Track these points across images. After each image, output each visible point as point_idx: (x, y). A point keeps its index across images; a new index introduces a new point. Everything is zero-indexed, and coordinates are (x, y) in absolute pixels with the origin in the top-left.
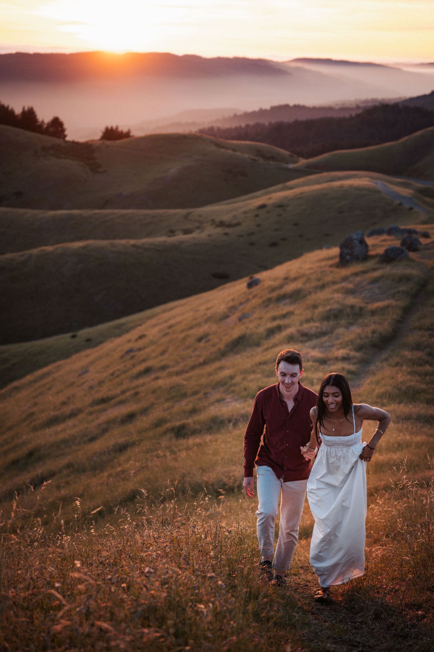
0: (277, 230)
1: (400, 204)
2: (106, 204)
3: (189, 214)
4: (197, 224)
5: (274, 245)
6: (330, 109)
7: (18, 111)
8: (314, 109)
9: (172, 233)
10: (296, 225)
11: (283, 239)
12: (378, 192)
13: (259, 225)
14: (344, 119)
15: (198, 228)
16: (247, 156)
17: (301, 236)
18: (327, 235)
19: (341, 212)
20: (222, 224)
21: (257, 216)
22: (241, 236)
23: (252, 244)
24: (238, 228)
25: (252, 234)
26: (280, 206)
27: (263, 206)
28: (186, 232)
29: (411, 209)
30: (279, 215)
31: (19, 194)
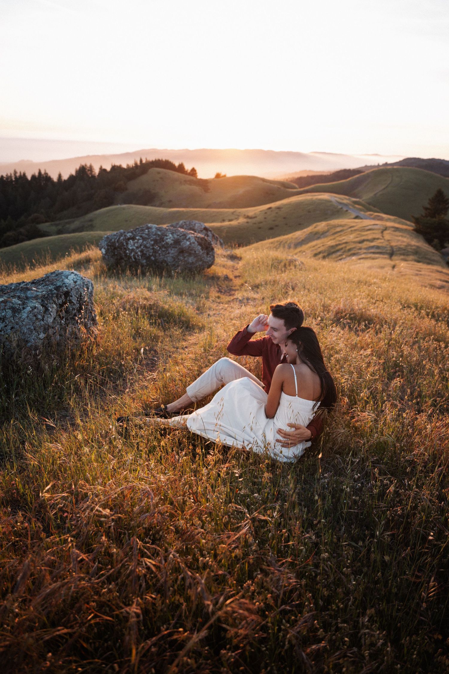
0: (274, 221)
1: (342, 208)
2: (208, 206)
3: (234, 212)
4: (236, 217)
5: (271, 229)
6: (323, 172)
7: (177, 164)
8: (317, 172)
9: (224, 221)
10: (284, 218)
11: (277, 226)
12: (330, 201)
13: (265, 218)
14: (328, 175)
15: (236, 219)
16: (276, 186)
17: (286, 224)
18: (300, 224)
19: (309, 212)
20: (248, 217)
21: (266, 213)
22: (255, 223)
23: (260, 228)
24: (255, 219)
25: (261, 222)
26: (279, 208)
27: (270, 208)
28: (230, 220)
29: (347, 211)
30: (277, 213)
31: (170, 201)
